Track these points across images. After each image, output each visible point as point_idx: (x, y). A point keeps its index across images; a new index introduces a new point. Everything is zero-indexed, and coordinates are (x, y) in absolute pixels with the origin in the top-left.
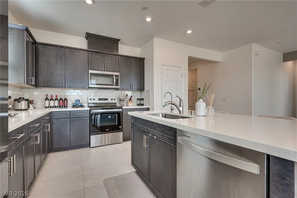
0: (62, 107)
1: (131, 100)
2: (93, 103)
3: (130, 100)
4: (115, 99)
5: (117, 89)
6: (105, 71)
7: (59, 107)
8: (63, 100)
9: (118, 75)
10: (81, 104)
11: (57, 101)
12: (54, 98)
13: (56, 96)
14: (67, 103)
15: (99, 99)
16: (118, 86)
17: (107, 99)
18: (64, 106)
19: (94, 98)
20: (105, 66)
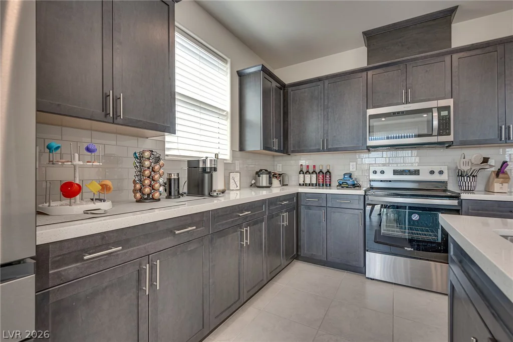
0: (323, 185)
1: (501, 175)
2: (381, 181)
3: (497, 175)
4: (441, 172)
5: (449, 145)
6: (407, 102)
7: (318, 185)
8: (323, 173)
9: (450, 107)
10: (354, 181)
11: (314, 176)
12: (311, 170)
13: (314, 166)
14: (330, 179)
15: (396, 172)
16: (449, 134)
17: (417, 172)
18: (319, 184)
19: (384, 168)
20: (407, 93)
